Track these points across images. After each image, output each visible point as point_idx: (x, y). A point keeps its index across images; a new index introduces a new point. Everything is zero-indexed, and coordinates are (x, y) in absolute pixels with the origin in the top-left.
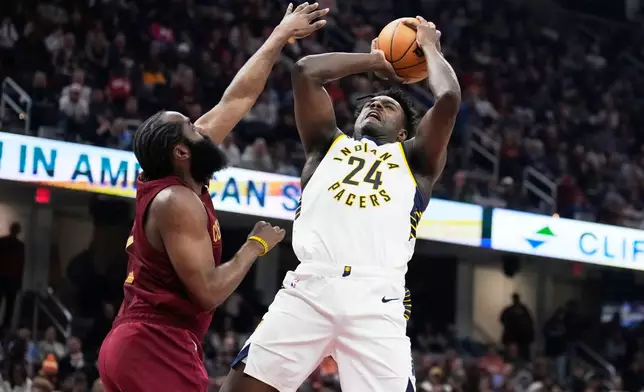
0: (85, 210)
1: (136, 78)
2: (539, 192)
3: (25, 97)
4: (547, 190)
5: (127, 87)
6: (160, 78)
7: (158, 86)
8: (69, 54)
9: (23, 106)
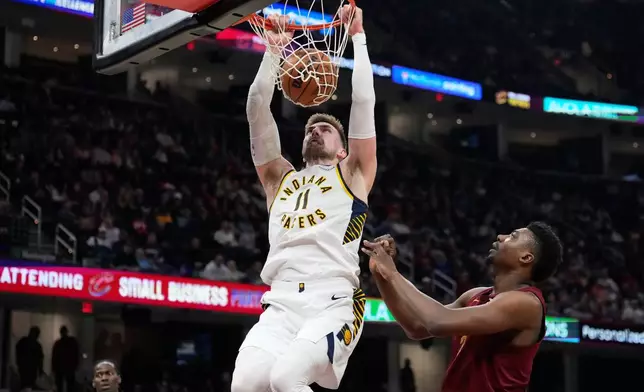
0: (118, 316)
1: (151, 220)
2: (445, 288)
3: (73, 238)
4: (450, 286)
5: (144, 226)
6: (168, 219)
7: (168, 224)
8: (104, 205)
9: (71, 244)
